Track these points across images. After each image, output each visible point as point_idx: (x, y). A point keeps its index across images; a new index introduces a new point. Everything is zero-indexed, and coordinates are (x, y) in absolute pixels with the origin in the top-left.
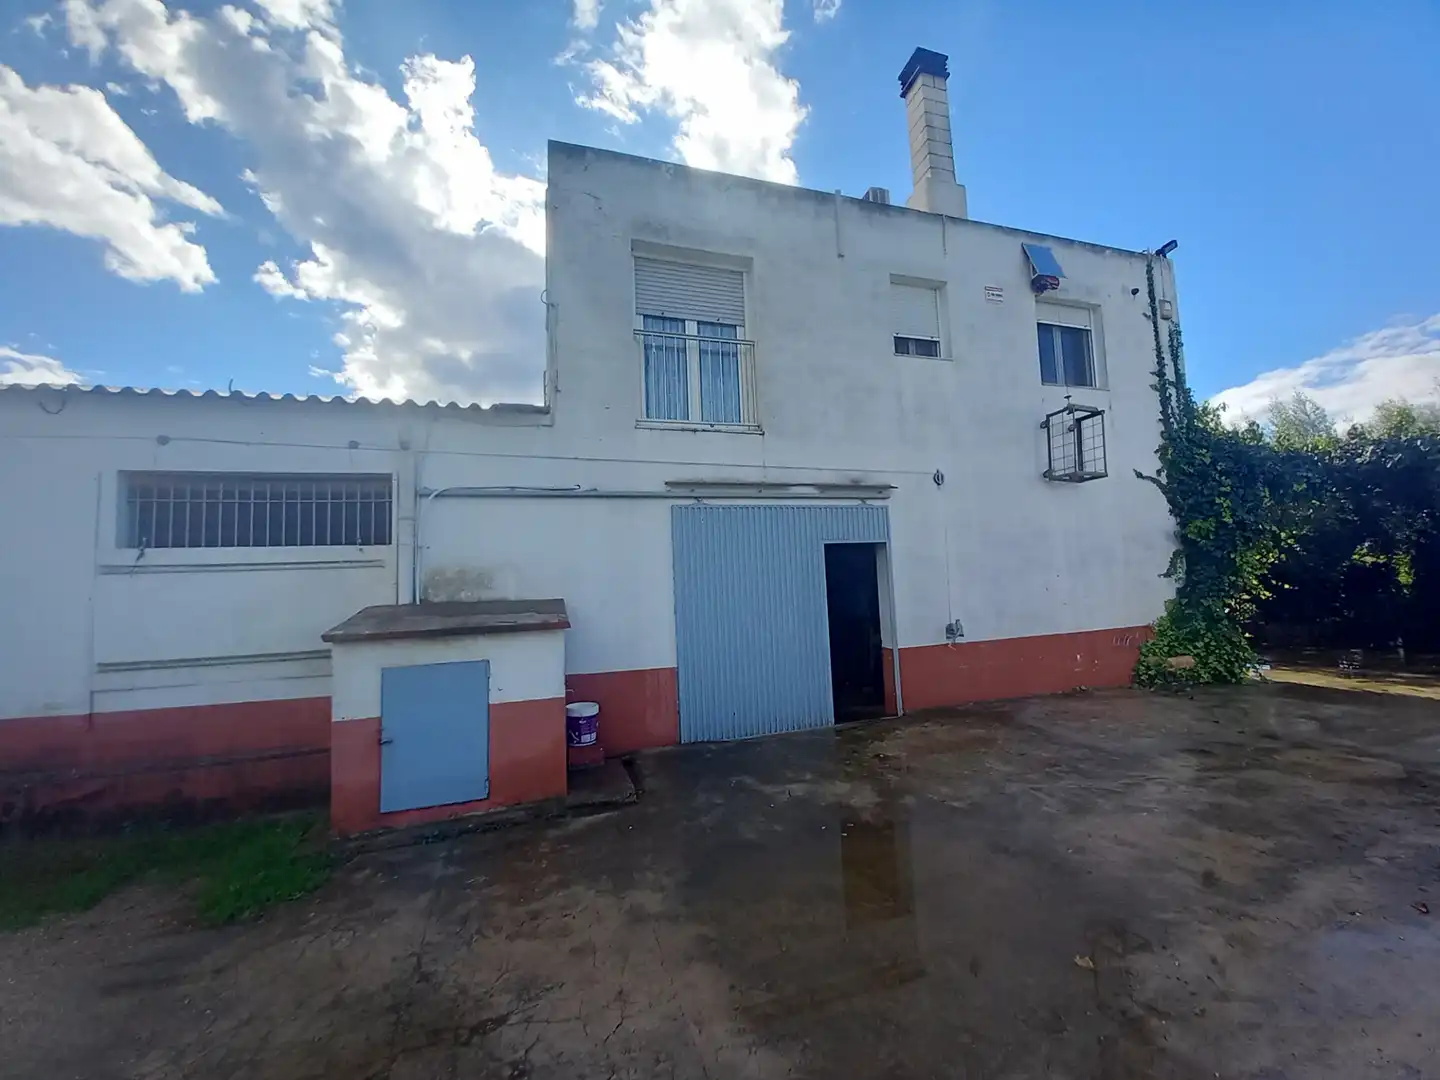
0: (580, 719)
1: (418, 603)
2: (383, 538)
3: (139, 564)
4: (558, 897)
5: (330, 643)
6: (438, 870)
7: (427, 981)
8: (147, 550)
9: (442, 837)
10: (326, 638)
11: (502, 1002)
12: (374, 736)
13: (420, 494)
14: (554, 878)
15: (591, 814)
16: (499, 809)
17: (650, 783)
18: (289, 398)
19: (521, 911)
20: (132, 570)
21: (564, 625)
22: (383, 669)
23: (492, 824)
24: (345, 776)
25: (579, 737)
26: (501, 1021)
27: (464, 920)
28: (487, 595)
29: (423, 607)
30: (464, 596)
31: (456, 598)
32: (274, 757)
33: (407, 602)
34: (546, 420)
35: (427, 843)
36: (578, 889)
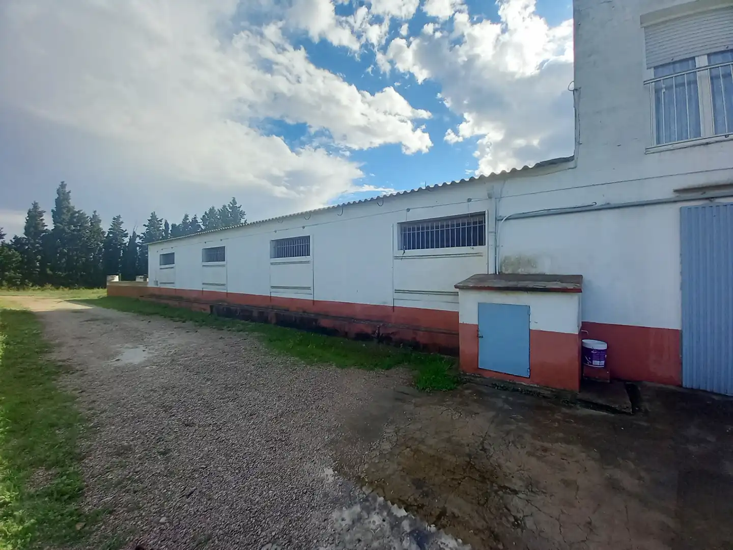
0: (592, 350)
1: (497, 273)
2: (482, 242)
3: (404, 255)
4: (561, 447)
5: (458, 289)
6: (500, 403)
7: (485, 452)
8: (406, 251)
9: (504, 389)
10: (456, 287)
11: (517, 484)
12: (476, 333)
13: (498, 220)
14: (561, 435)
15: (592, 409)
16: (536, 386)
17: (646, 405)
18: (445, 184)
19: (538, 443)
20: (402, 258)
21: (579, 291)
22: (479, 303)
23: (531, 392)
24: (465, 347)
25: (591, 360)
26: (515, 492)
27: (508, 433)
28: (533, 271)
29: (499, 275)
30: (521, 271)
31: (516, 272)
32: (444, 333)
33: (492, 273)
34: (571, 164)
35: (497, 388)
36: (575, 449)
